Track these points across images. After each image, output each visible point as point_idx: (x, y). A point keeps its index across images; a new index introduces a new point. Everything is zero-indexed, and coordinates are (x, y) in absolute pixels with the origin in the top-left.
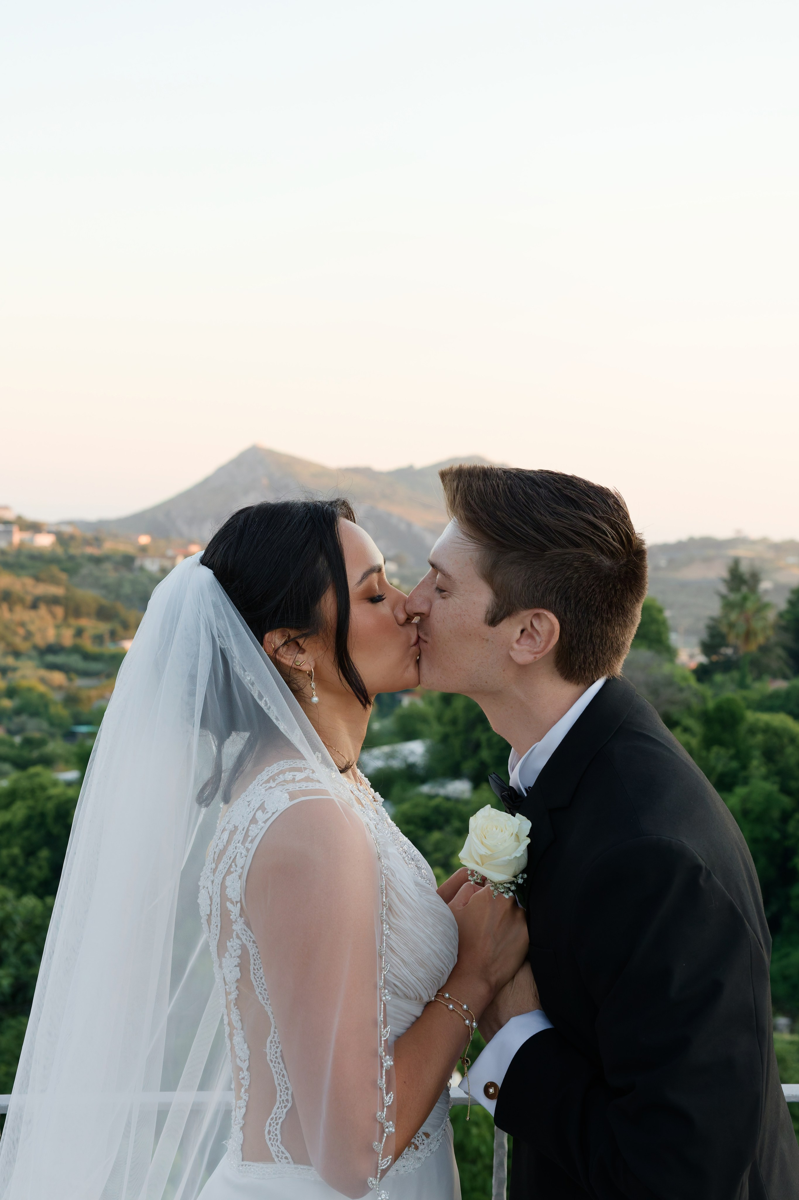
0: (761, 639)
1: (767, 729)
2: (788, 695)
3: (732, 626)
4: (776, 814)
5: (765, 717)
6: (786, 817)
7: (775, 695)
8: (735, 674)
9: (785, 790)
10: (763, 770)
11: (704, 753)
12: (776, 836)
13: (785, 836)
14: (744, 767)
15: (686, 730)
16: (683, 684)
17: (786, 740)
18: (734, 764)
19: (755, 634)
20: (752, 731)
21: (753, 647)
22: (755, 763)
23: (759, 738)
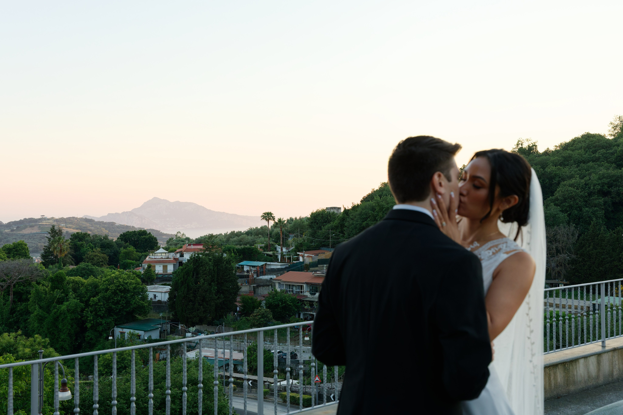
0: (66, 253)
1: (73, 282)
2: (77, 269)
3: (55, 248)
4: (79, 310)
5: (73, 278)
6: (83, 310)
7: (73, 270)
8: (57, 264)
9: (81, 301)
10: (74, 295)
11: (52, 292)
12: (80, 317)
13: (82, 317)
14: (67, 295)
15: (43, 285)
16: (41, 269)
17: (80, 285)
18: (63, 295)
19: (64, 251)
20: (68, 283)
21: (63, 255)
22: (71, 293)
23: (71, 285)
